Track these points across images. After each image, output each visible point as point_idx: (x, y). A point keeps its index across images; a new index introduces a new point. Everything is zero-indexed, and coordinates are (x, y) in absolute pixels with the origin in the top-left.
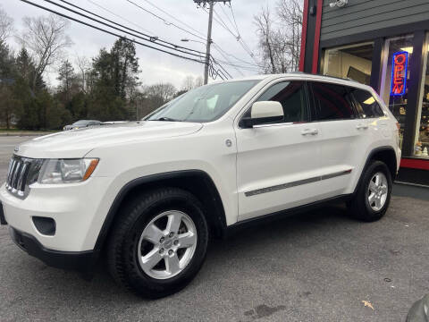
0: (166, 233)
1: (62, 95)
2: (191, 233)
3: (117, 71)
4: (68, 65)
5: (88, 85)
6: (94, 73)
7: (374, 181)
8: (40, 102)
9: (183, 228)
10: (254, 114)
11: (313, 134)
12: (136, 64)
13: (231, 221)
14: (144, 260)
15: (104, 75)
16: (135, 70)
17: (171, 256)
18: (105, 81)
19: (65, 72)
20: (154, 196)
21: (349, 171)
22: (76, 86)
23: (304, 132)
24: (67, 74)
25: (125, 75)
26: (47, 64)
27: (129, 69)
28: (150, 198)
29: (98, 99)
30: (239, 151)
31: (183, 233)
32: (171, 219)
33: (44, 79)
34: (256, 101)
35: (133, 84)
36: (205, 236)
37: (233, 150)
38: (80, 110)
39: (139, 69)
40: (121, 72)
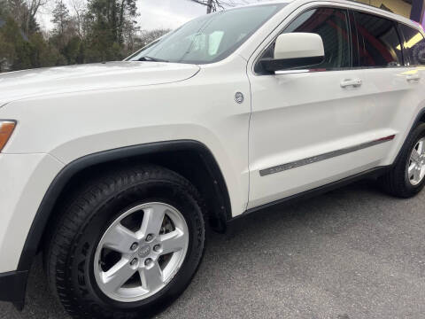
0: (140, 235)
1: (57, 39)
2: (180, 232)
3: (114, 13)
4: (62, 6)
5: (84, 29)
6: (89, 16)
7: (417, 148)
8: (33, 45)
9: (168, 225)
10: (279, 53)
11: (355, 86)
12: (134, 6)
13: (237, 209)
14: (105, 277)
15: (100, 17)
16: (133, 13)
17: (148, 268)
18: (101, 25)
19: (60, 14)
20: (120, 182)
21: (392, 137)
22: (72, 30)
23: (343, 83)
24: (61, 16)
25: (122, 19)
26: (39, 4)
27: (127, 12)
28: (112, 186)
29: (94, 44)
30: (254, 110)
31: (167, 232)
32: (148, 214)
33: (38, 22)
34: (283, 31)
35: (130, 28)
36: (200, 235)
37: (244, 108)
38: (75, 55)
39: (137, 12)
40: (118, 15)
